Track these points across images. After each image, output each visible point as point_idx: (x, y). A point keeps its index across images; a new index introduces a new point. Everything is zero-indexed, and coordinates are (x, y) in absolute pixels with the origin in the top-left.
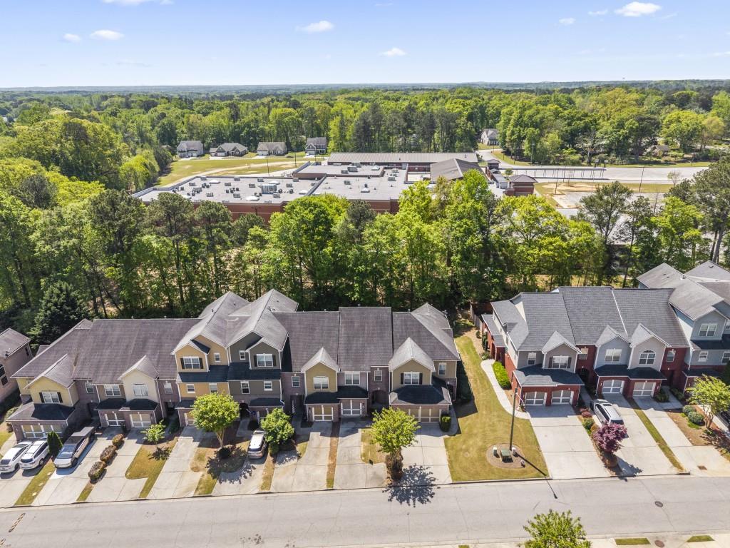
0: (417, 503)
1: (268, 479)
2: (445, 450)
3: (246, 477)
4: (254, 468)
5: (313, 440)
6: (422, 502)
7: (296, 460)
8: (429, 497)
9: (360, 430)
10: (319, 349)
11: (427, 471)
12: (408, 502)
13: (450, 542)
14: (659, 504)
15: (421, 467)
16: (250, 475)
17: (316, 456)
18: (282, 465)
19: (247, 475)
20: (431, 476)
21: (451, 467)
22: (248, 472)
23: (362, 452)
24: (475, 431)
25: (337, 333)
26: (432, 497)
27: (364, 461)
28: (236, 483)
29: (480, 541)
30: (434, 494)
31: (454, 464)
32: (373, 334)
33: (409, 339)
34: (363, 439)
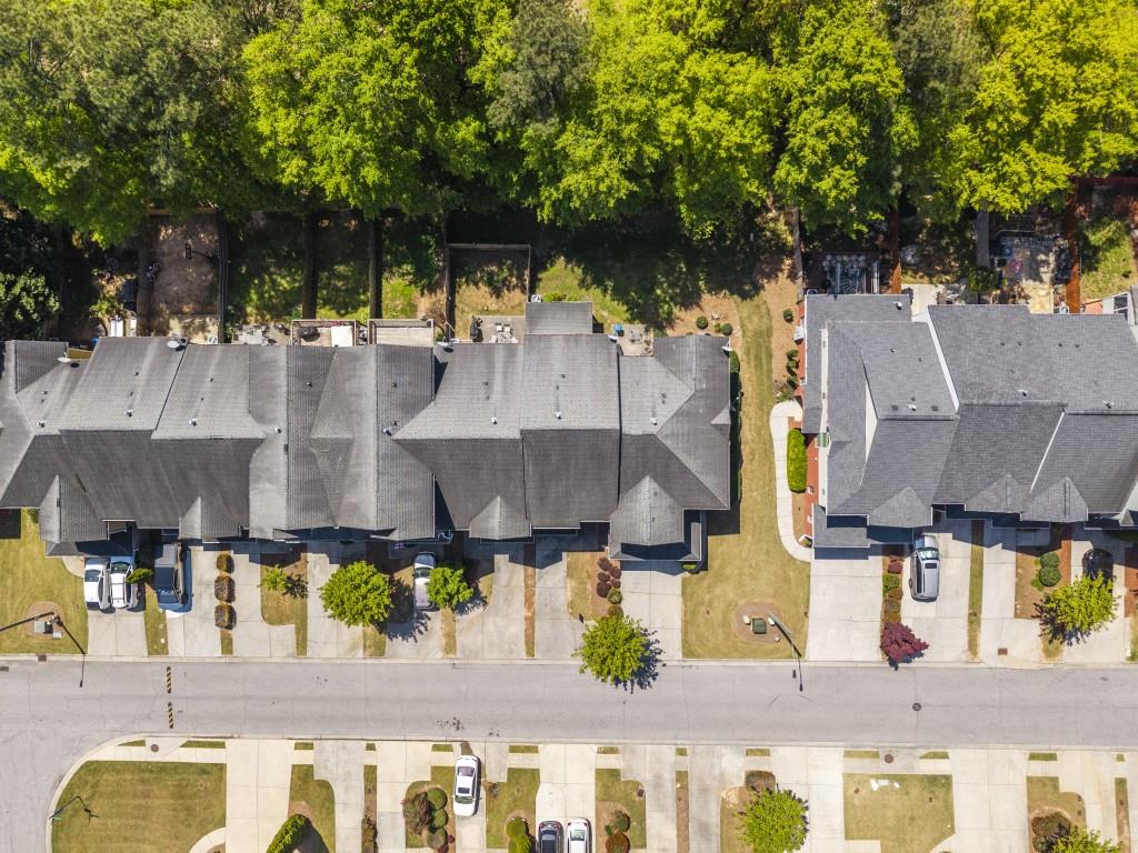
0: (636, 687)
1: (451, 637)
2: (681, 599)
3: (421, 632)
4: (429, 619)
5: (499, 570)
6: (641, 685)
7: (481, 608)
8: (650, 679)
9: (564, 554)
10: (492, 498)
11: (652, 638)
12: (625, 685)
13: (667, 741)
14: (917, 707)
15: (646, 630)
16: (426, 630)
17: (508, 601)
18: (464, 616)
19: (422, 628)
20: (656, 646)
21: (685, 633)
22: (422, 624)
23: (570, 599)
24: (728, 571)
25: (520, 474)
26: (654, 679)
27: (571, 614)
28: (411, 640)
29: (701, 742)
30: (657, 674)
31: (689, 627)
32: (584, 474)
33: (647, 478)
34: (570, 575)
